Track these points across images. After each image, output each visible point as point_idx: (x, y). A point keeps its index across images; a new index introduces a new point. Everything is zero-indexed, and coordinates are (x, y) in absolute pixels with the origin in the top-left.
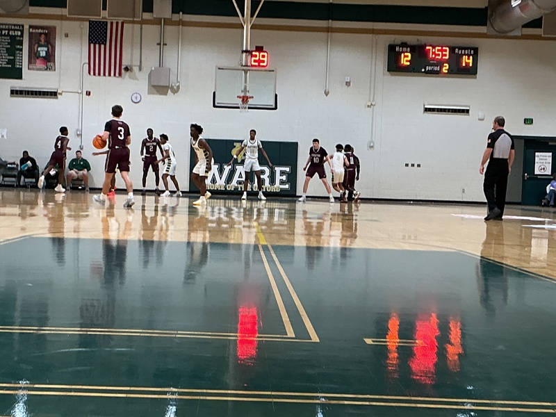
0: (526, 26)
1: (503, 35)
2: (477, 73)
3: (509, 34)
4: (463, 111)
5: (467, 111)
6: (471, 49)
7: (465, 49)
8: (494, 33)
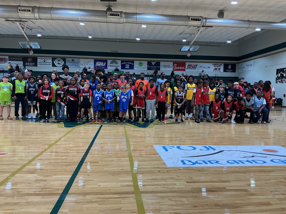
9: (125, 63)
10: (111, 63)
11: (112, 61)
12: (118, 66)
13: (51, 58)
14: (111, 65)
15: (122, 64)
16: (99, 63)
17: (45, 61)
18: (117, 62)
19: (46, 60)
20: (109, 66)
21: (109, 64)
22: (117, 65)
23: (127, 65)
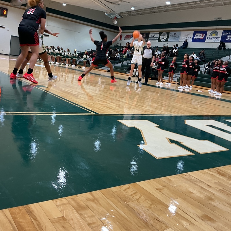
0: (22, 5)
1: (15, 6)
2: (7, 16)
3: (17, 7)
4: (3, 27)
5: (4, 27)
6: (6, 9)
7: (4, 8)
8: (13, 5)
9: (227, 33)
10: (211, 34)
11: (212, 32)
12: (218, 38)
13: (159, 33)
14: (211, 37)
15: (224, 34)
16: (198, 36)
17: (154, 36)
18: (218, 33)
19: (155, 34)
20: (208, 39)
21: (208, 36)
22: (217, 36)
23: (229, 36)
